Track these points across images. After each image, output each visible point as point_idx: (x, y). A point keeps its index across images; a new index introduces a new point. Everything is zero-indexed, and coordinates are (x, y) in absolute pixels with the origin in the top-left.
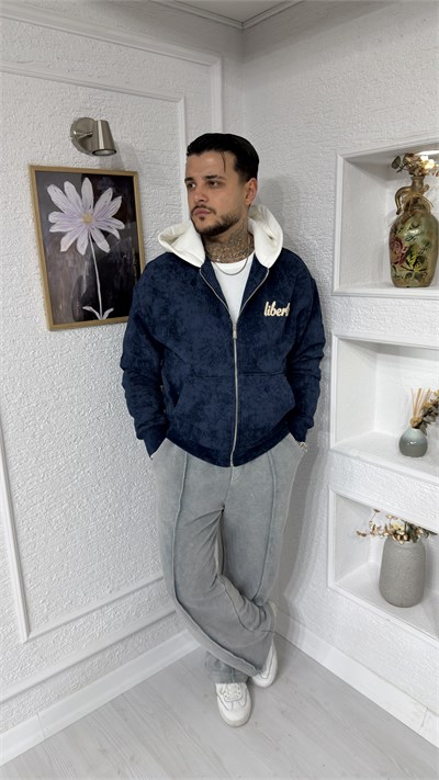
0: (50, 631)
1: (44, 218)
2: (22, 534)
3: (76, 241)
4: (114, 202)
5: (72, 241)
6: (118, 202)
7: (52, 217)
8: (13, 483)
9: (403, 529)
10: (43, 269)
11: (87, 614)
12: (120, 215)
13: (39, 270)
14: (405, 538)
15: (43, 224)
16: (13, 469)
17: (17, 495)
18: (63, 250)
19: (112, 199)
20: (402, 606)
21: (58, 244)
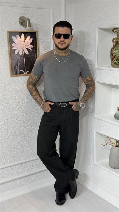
7: (13, 45)
10: (10, 59)
12: (32, 44)
15: (11, 47)
18: (16, 54)
19: (30, 39)
20: (115, 168)
21: (14, 52)
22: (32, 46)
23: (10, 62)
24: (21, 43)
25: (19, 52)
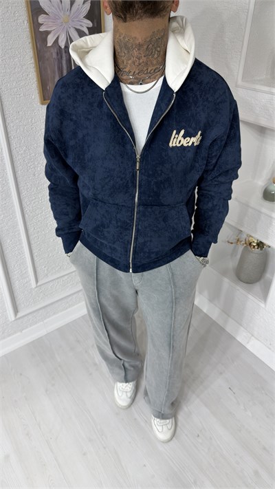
0: (49, 282)
1: (35, 18)
2: (31, 231)
3: (58, 38)
4: (85, 5)
5: (55, 38)
6: (88, 6)
7: (41, 19)
8: (23, 203)
9: (256, 241)
10: (35, 60)
11: (69, 274)
12: (89, 16)
13: (33, 61)
14: (256, 247)
15: (35, 25)
16: (23, 194)
17: (27, 209)
18: (49, 44)
19: (84, 3)
20: (247, 283)
21: (45, 41)
22: (90, 24)
23: (37, 66)
24: (61, 14)
25: (56, 41)
